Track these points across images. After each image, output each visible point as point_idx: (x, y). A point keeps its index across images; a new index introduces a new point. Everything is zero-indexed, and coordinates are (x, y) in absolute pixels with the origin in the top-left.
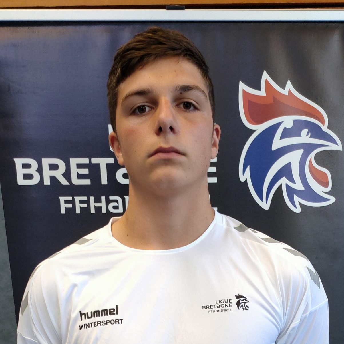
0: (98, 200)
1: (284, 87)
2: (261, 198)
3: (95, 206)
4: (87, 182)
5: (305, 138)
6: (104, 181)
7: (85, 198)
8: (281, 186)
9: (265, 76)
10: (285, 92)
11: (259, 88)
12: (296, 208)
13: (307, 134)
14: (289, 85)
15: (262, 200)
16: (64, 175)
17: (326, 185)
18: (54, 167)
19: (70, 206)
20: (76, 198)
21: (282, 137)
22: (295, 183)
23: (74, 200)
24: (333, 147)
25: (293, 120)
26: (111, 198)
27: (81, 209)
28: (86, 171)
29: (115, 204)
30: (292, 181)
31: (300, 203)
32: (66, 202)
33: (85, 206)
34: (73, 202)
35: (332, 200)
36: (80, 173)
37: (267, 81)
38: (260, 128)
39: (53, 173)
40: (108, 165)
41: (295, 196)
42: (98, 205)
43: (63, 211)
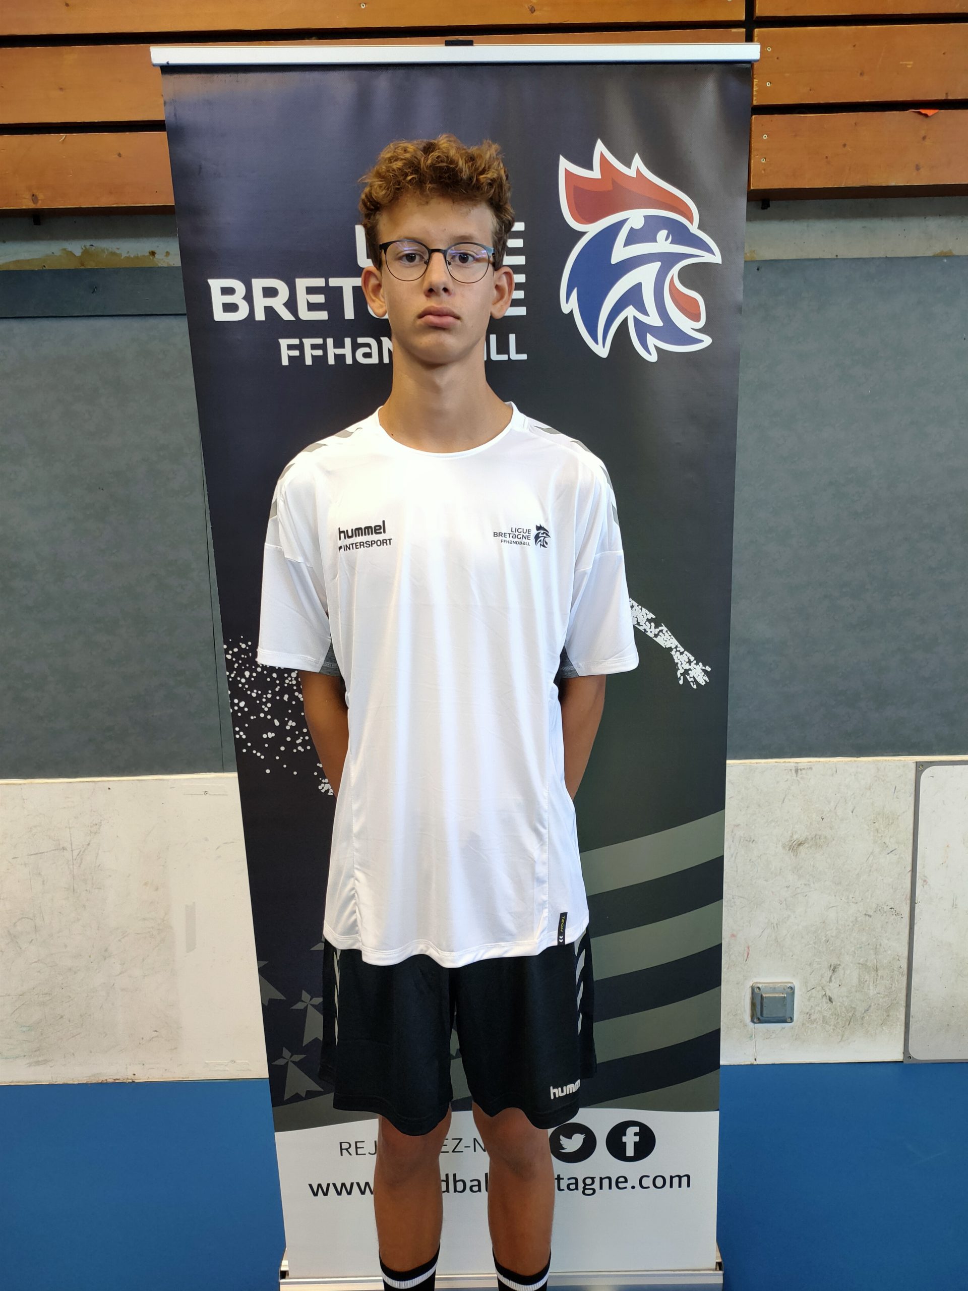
0: (339, 344)
1: (628, 164)
2: (596, 340)
3: (335, 354)
4: (323, 315)
5: (663, 244)
6: (349, 313)
7: (319, 341)
8: (626, 320)
9: (600, 147)
10: (631, 172)
11: (589, 166)
12: (650, 354)
13: (667, 239)
14: (637, 161)
15: (597, 342)
16: (285, 305)
17: (696, 318)
18: (270, 292)
19: (296, 353)
20: (304, 340)
21: (628, 243)
22: (647, 315)
23: (302, 344)
24: (707, 258)
25: (644, 216)
26: (360, 340)
27: (314, 358)
28: (320, 299)
29: (367, 350)
30: (645, 313)
31: (655, 346)
32: (290, 347)
33: (319, 353)
34: (300, 347)
35: (707, 341)
36: (311, 301)
37: (602, 155)
38: (592, 230)
39: (270, 302)
40: (354, 288)
41: (648, 334)
42: (339, 351)
43: (285, 362)
